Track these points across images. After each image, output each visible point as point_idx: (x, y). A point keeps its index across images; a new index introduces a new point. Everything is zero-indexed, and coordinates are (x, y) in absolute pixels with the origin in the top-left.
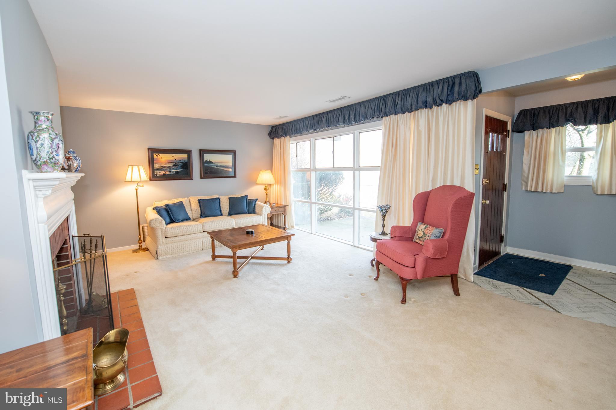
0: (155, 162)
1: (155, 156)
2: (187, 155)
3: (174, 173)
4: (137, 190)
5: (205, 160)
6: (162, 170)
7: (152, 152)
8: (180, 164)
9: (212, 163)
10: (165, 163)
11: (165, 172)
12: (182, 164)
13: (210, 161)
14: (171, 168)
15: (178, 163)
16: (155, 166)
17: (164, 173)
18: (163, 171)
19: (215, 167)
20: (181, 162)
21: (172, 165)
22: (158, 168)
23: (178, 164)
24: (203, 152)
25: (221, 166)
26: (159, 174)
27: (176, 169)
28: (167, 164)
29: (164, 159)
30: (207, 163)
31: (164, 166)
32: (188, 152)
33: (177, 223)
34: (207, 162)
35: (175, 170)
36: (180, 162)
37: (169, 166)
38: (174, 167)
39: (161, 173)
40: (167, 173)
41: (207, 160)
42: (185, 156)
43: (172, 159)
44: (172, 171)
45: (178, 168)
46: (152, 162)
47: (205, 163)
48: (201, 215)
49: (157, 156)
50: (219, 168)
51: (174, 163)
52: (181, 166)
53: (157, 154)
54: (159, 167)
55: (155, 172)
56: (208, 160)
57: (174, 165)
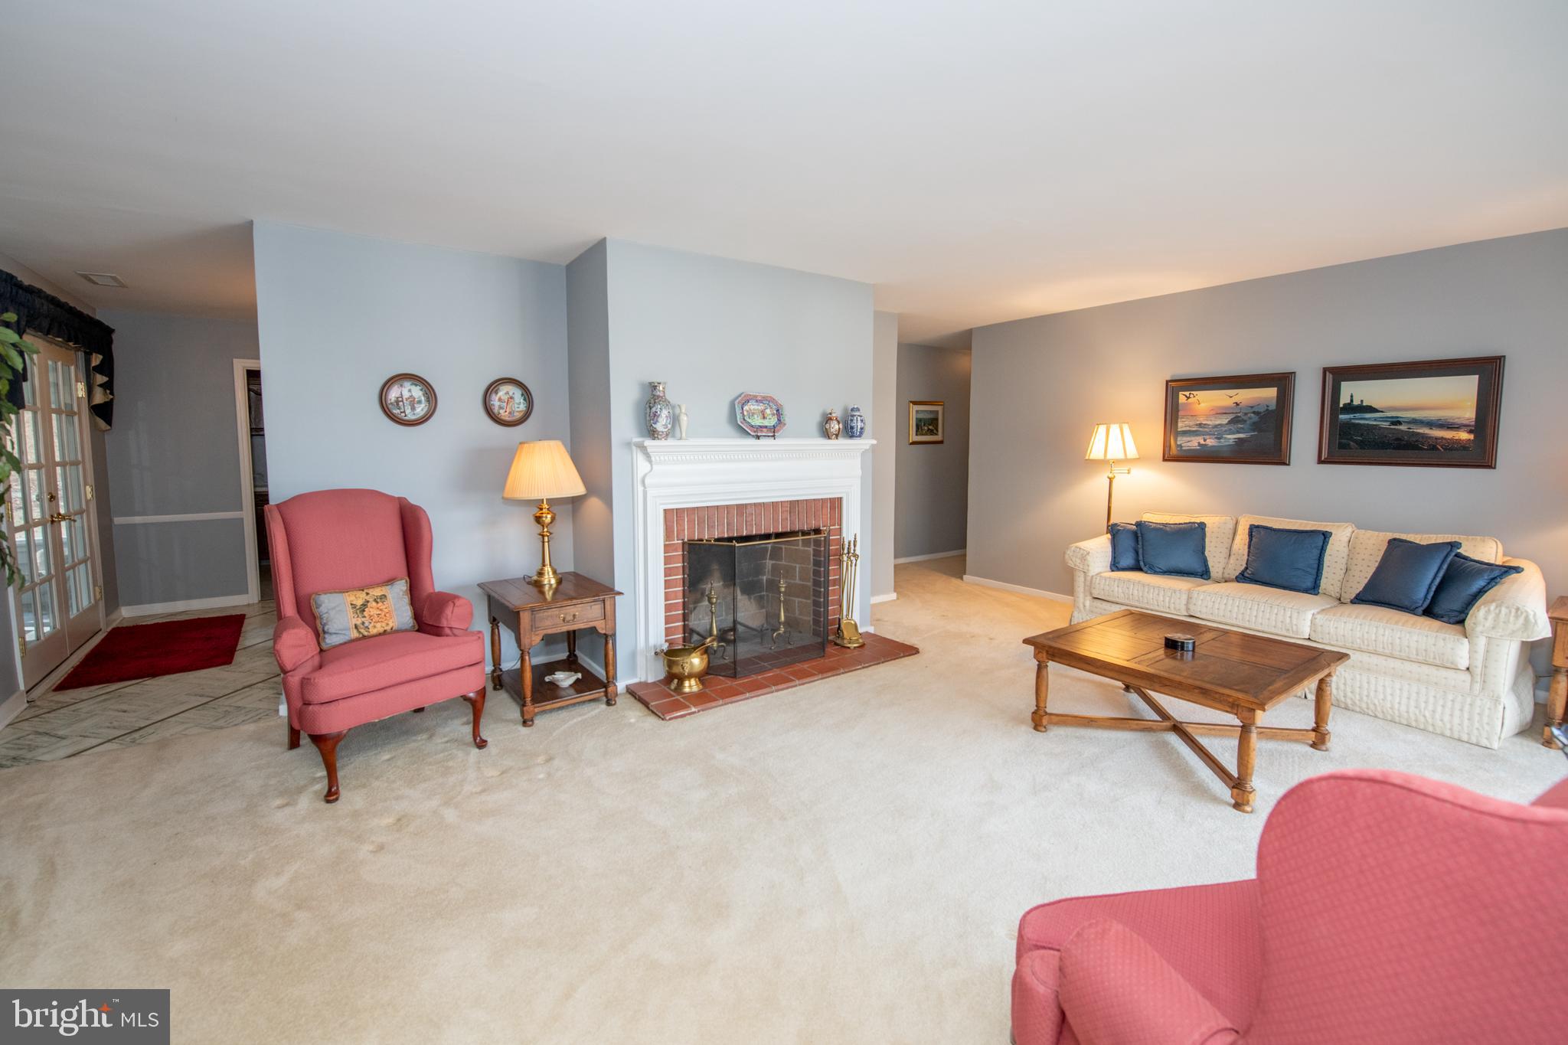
0: (1180, 413)
1: (1182, 399)
2: (1276, 388)
3: (1231, 442)
4: (1111, 480)
5: (1344, 400)
6: (1197, 435)
7: (1176, 387)
8: (1250, 418)
9: (1371, 409)
10: (1208, 416)
11: (1205, 440)
12: (1255, 418)
13: (1364, 404)
14: (1224, 429)
15: (1246, 414)
16: (1180, 424)
17: (1202, 442)
18: (1197, 438)
19: (1385, 425)
20: (1254, 413)
21: (1225, 421)
22: (1188, 429)
23: (1245, 418)
24: (1337, 375)
25: (1415, 421)
26: (1188, 444)
27: (1239, 432)
28: (1213, 419)
29: (1205, 403)
30: (1348, 413)
31: (1204, 423)
32: (1283, 382)
33: (1146, 573)
34: (1350, 408)
35: (1234, 433)
36: (1252, 411)
37: (1217, 422)
38: (1232, 427)
39: (1193, 443)
40: (1211, 442)
41: (1352, 401)
42: (1271, 393)
43: (1229, 402)
44: (1225, 438)
45: (1242, 428)
46: (1172, 412)
47: (1341, 414)
48: (1242, 574)
49: (1188, 398)
50: (1403, 428)
51: (1232, 416)
52: (1254, 423)
53: (1187, 393)
54: (1190, 427)
55: (1179, 439)
56: (1356, 402)
57: (1230, 422)
